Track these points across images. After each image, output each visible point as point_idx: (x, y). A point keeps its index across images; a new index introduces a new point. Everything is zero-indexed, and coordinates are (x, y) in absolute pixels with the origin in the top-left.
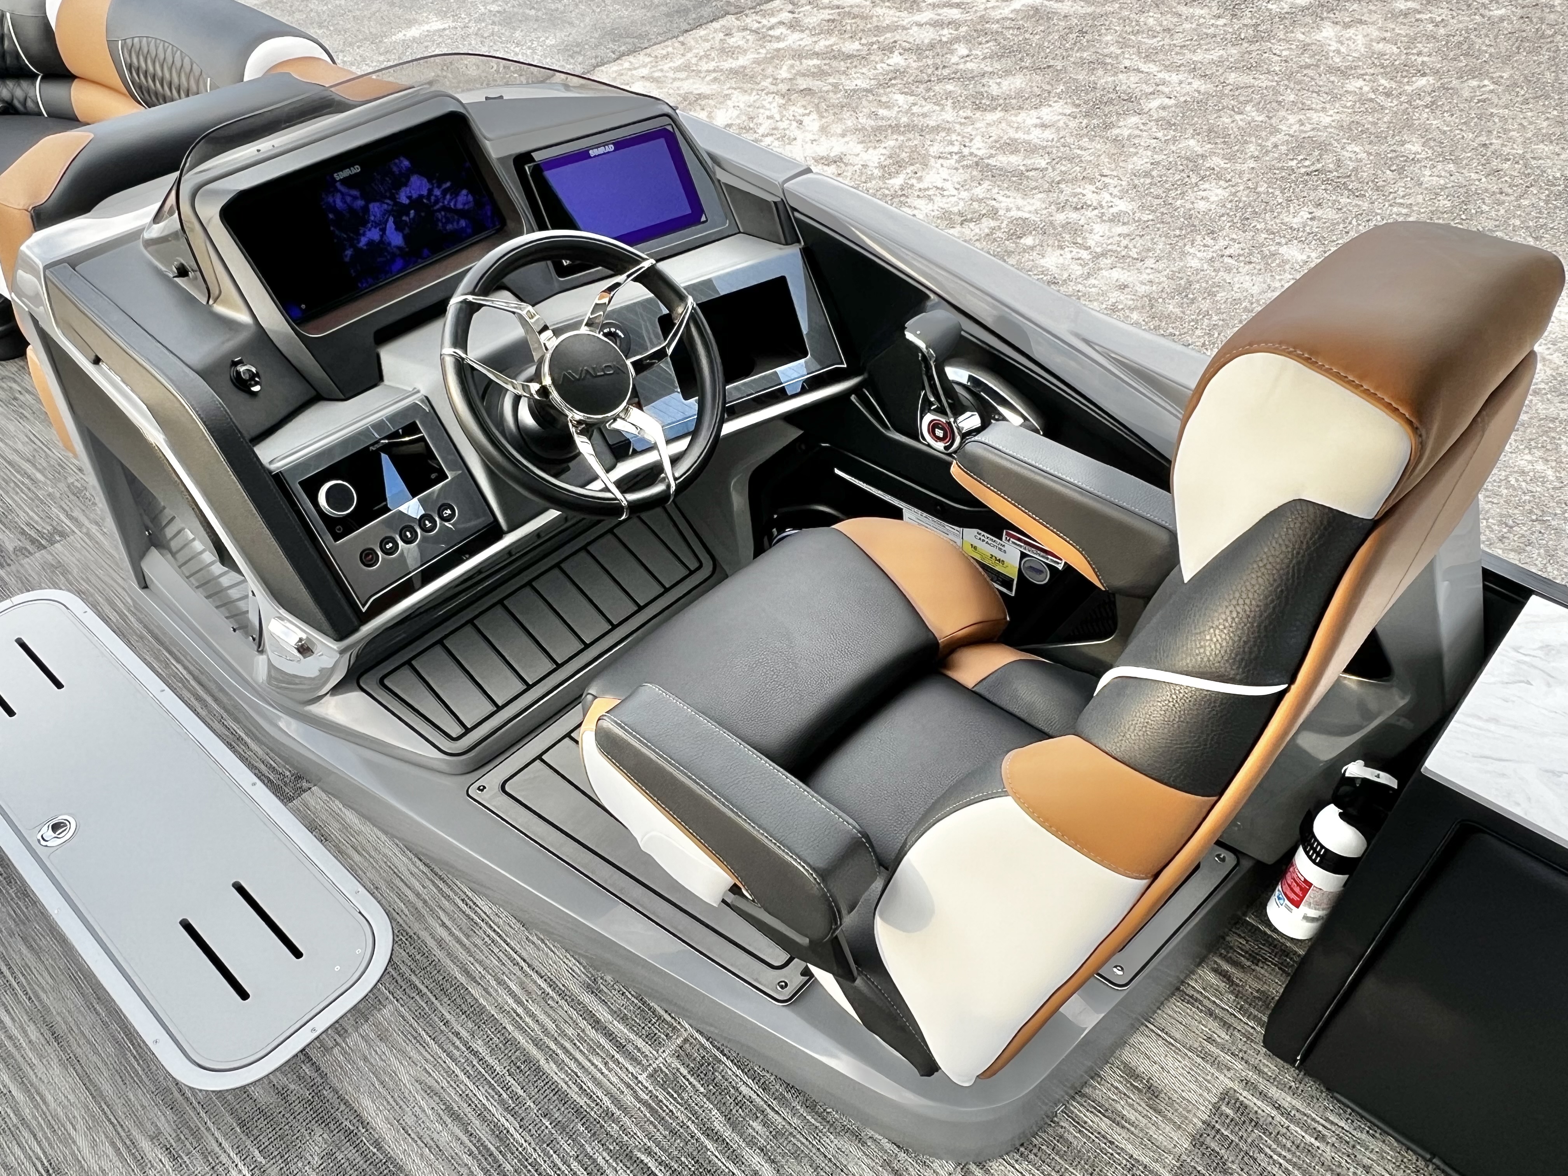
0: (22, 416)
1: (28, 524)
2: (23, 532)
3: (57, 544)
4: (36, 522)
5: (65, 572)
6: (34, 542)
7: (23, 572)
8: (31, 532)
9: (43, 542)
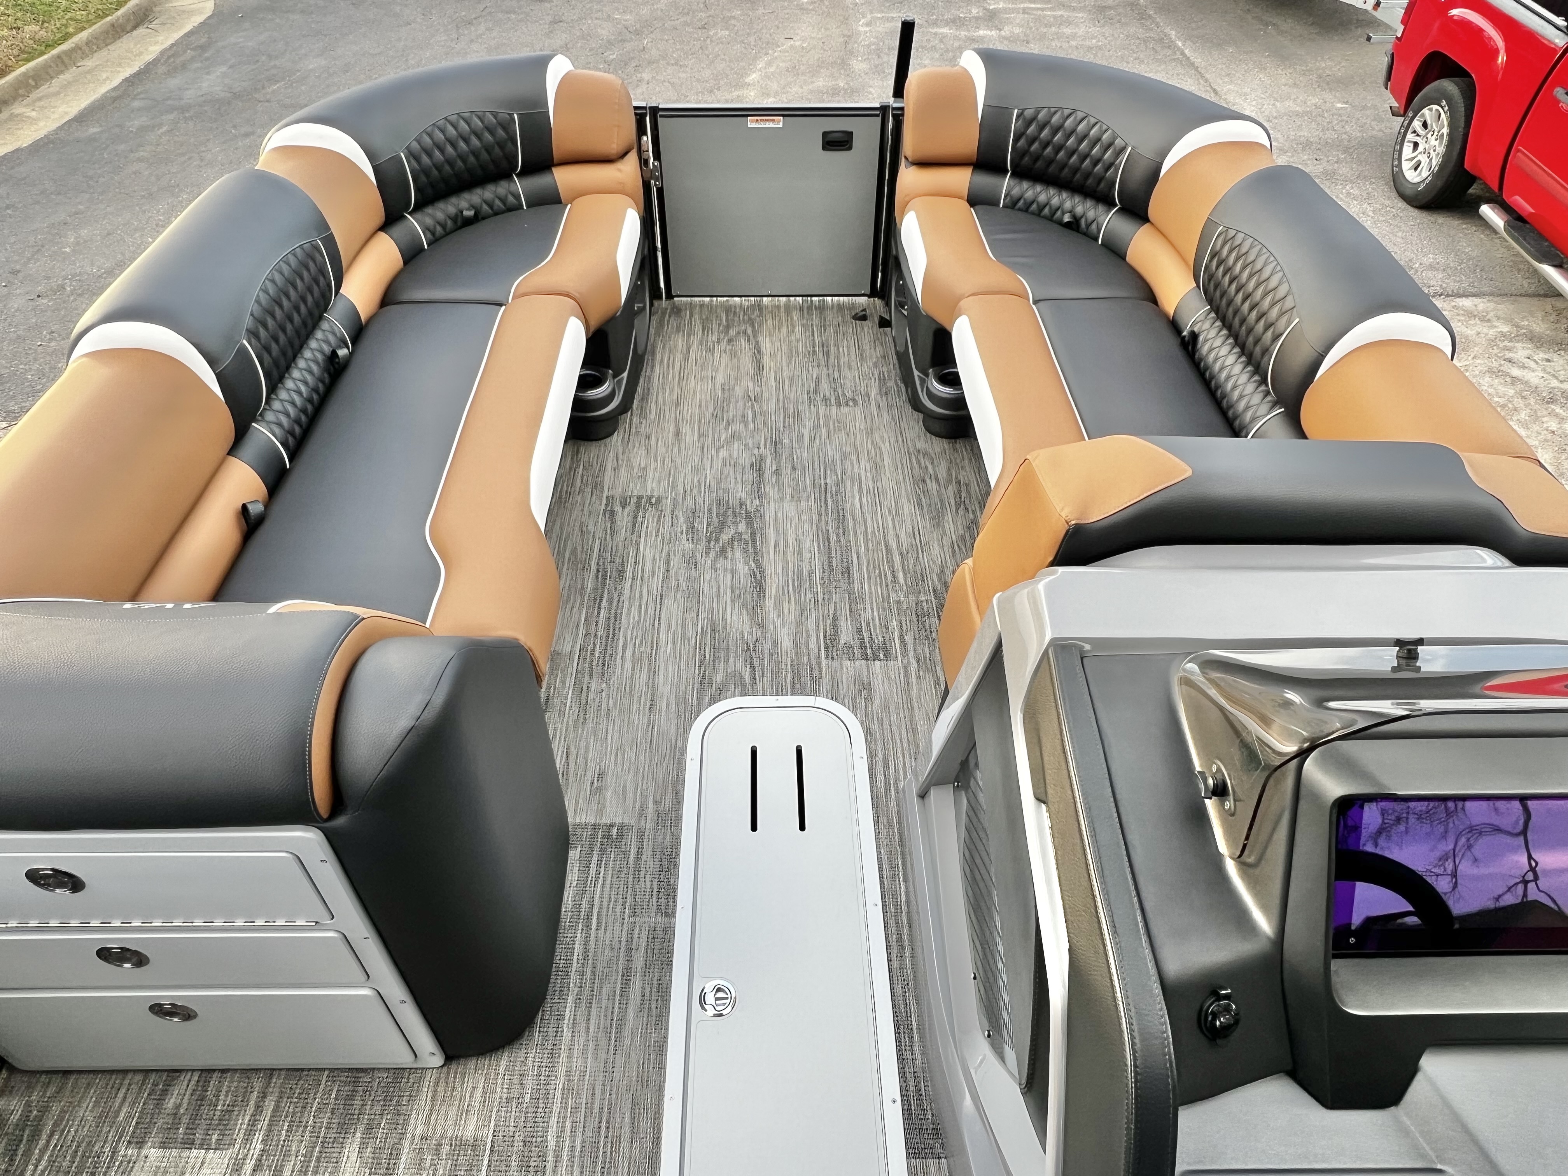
0: (920, 504)
1: (868, 624)
2: (860, 631)
3: (877, 662)
4: (874, 625)
5: (869, 699)
6: (862, 646)
7: (839, 674)
8: (866, 635)
9: (869, 651)
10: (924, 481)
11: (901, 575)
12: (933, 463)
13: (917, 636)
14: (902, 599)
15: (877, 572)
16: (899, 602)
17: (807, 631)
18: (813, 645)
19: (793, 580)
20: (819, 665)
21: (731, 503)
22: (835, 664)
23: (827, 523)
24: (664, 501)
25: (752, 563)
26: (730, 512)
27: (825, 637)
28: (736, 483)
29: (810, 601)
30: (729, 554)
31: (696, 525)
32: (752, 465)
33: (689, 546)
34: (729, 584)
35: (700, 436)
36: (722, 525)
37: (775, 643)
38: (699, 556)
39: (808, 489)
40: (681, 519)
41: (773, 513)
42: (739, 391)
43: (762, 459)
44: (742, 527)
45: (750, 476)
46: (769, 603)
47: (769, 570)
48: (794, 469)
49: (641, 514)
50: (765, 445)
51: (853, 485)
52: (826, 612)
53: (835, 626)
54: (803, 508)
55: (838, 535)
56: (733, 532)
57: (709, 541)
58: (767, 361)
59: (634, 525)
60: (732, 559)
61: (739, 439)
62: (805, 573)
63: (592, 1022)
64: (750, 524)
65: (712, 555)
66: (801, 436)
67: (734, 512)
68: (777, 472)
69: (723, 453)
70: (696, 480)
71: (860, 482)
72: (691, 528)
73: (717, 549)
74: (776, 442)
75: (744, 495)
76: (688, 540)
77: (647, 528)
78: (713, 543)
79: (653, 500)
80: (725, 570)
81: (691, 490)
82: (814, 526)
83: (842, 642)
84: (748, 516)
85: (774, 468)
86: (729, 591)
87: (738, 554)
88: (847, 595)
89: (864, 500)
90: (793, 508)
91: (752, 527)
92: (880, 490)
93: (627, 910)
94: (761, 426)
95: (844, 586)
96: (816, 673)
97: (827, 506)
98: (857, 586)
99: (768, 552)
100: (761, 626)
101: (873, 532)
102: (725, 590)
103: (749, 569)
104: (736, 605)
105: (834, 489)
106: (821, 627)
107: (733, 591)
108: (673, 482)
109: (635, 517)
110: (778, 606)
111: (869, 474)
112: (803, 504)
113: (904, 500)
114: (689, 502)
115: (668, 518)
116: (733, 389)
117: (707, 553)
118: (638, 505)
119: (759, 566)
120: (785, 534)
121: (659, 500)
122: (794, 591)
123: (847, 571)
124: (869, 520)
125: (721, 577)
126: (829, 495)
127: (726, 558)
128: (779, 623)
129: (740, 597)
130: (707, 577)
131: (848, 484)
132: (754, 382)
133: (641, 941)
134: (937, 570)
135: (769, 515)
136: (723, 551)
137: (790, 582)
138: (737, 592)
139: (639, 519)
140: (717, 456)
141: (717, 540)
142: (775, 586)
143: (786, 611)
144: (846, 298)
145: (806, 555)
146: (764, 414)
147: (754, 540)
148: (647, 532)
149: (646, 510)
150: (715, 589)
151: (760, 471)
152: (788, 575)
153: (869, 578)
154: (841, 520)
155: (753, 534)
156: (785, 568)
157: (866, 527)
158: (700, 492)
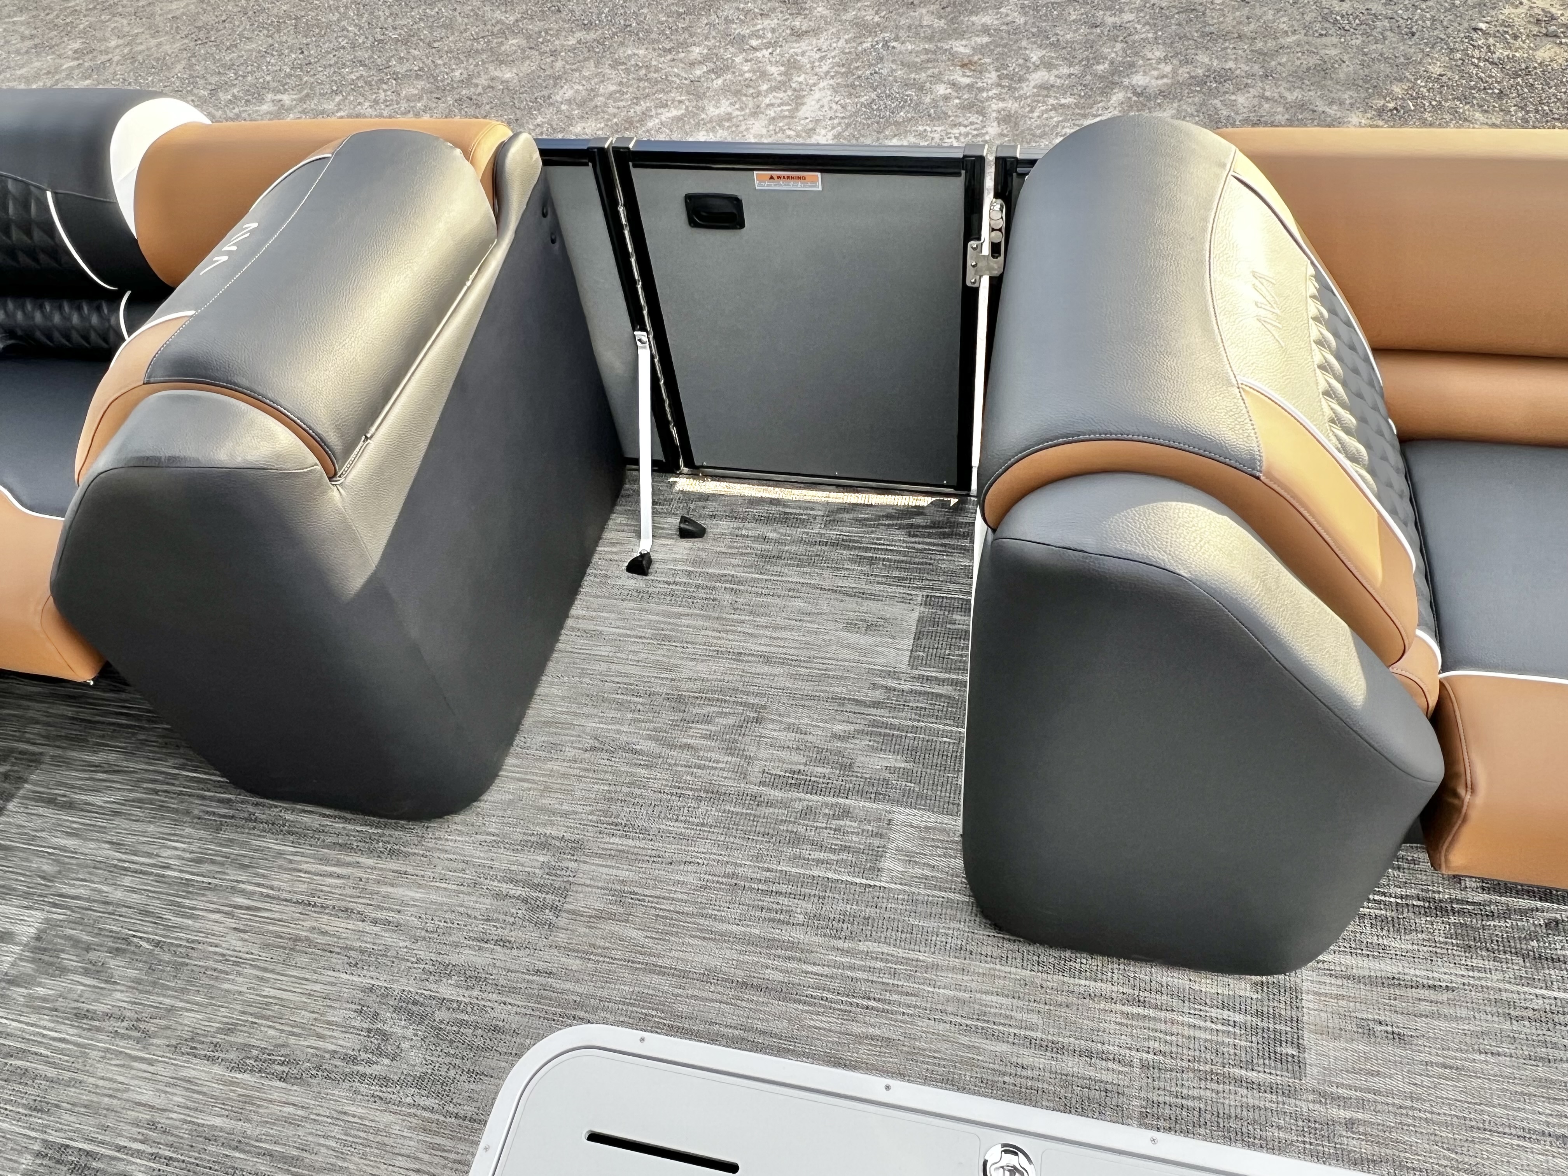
63: (995, 998)
93: (1151, 1056)
133: (1105, 1073)
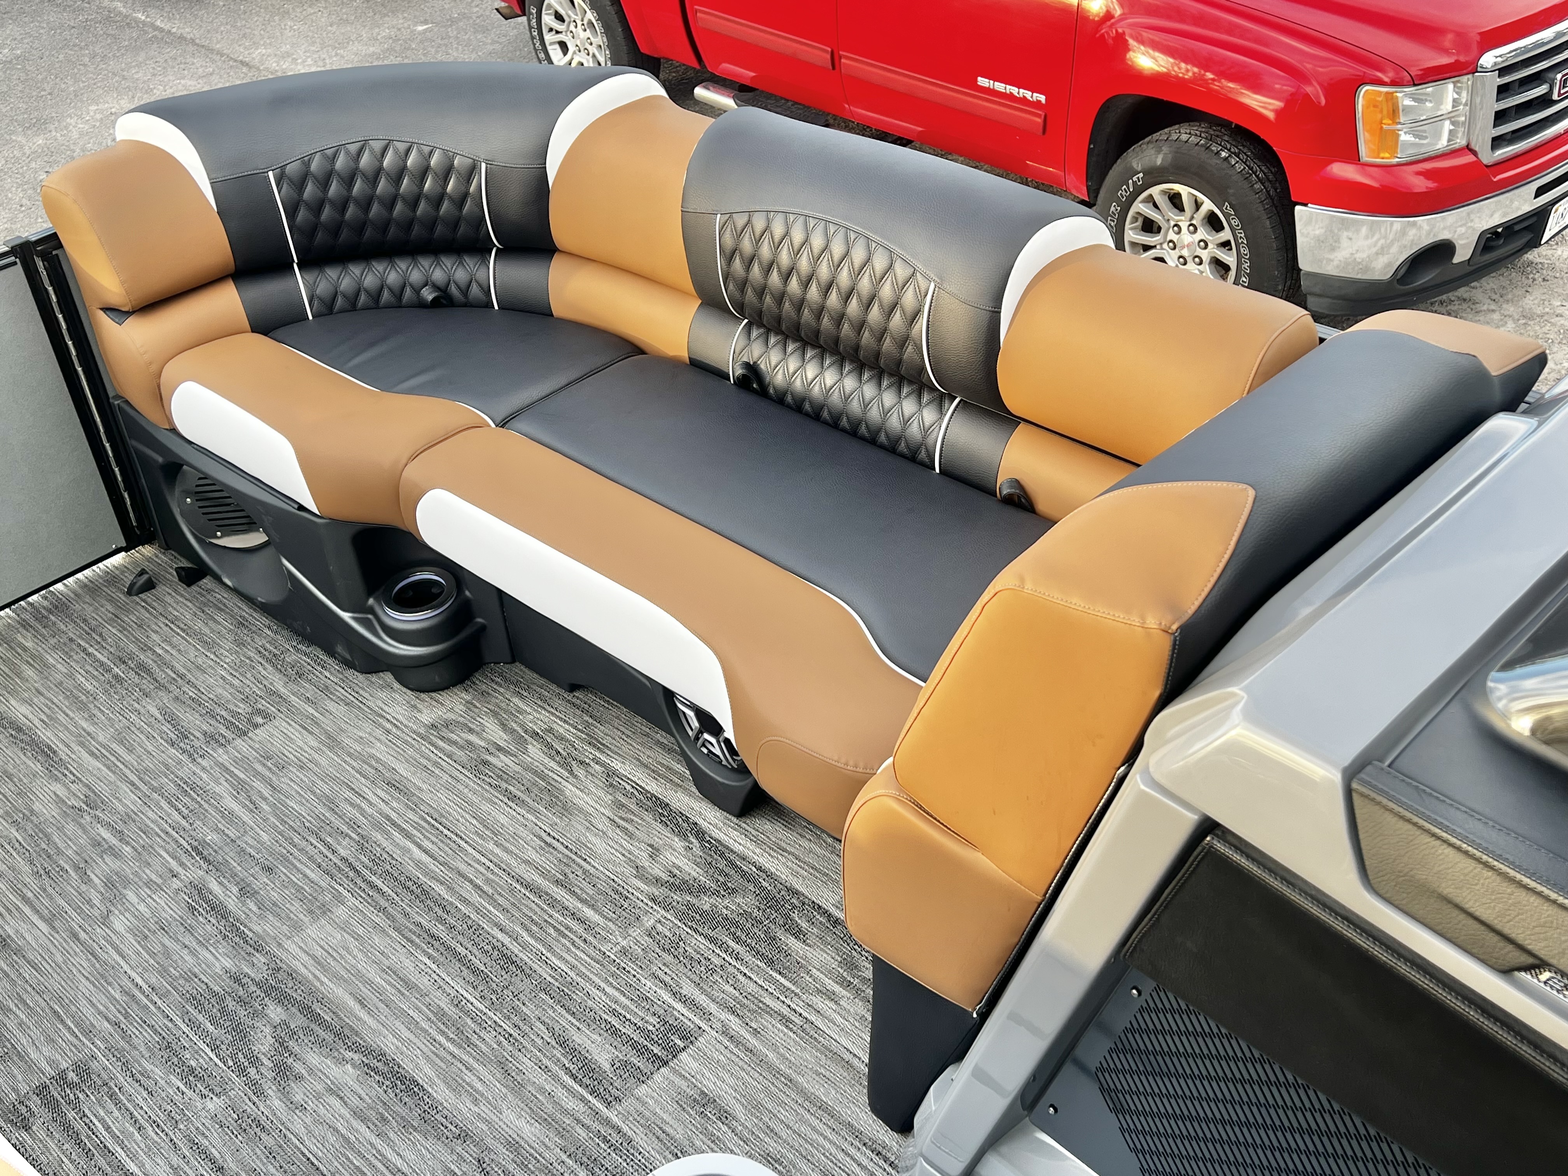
0: (513, 798)
1: (614, 1012)
2: (615, 1032)
3: (683, 1056)
4: (625, 1007)
5: (725, 1116)
6: (641, 1051)
7: (647, 1114)
8: (628, 1030)
9: (656, 1050)
10: (485, 763)
11: (589, 913)
12: (471, 730)
13: (697, 980)
14: (624, 943)
15: (552, 931)
16: (624, 952)
17: (542, 1090)
18: (571, 1104)
19: (443, 1033)
20: (608, 1122)
21: (216, 989)
22: (628, 1104)
23: (406, 915)
24: (94, 1065)
25: (349, 1055)
26: (231, 1004)
27: (575, 1079)
28: (193, 953)
29: (499, 1044)
30: (299, 1067)
31: (193, 1063)
32: (192, 909)
33: (214, 1104)
34: (345, 1112)
35: (49, 922)
36: (240, 1033)
37: (513, 1146)
38: (250, 1108)
39: (322, 884)
40: (158, 1072)
41: (305, 958)
42: (45, 809)
43: (200, 890)
44: (276, 1013)
45: (208, 926)
46: (441, 1093)
47: (389, 1044)
48: (269, 870)
49: (71, 1114)
50: (182, 864)
51: (387, 833)
52: (539, 1042)
53: (573, 1052)
54: (344, 917)
55: (442, 921)
56: (268, 1030)
57: (242, 1071)
58: (46, 735)
59: (79, 1143)
60: (311, 1071)
61: (126, 883)
62: (451, 1011)
64: (283, 999)
65: (271, 1090)
66: (229, 816)
67: (240, 1001)
68: (246, 891)
69: (119, 923)
70: (118, 996)
71: (394, 824)
72: (190, 1075)
73: (270, 1075)
74: (195, 849)
75: (228, 963)
76: (204, 1096)
77: (108, 1128)
78: (252, 1071)
79: (72, 1076)
80: (318, 1097)
81: (126, 1016)
82: (391, 932)
83: (606, 1066)
84: (269, 990)
85: (235, 890)
86: (356, 1124)
87: (314, 1058)
88: (544, 996)
89: (426, 844)
90: (329, 928)
91: (294, 1002)
92: (436, 816)
94: (144, 840)
95: (522, 984)
96: (615, 1138)
97: (379, 890)
98: (545, 972)
99: (359, 1019)
100: (464, 1136)
101: (488, 881)
102: (351, 1129)
103: (354, 1066)
104: (391, 1135)
105: (366, 860)
106: (555, 1068)
107: (364, 1120)
108: (77, 1025)
109: (67, 1127)
110: (457, 1087)
111: (395, 804)
112: (341, 912)
113: (486, 807)
114: (142, 1037)
115: (130, 1087)
116: (32, 811)
117: (260, 1093)
118: (52, 1105)
119: (367, 1051)
120: (359, 975)
121: (83, 1070)
122: (460, 1047)
123: (508, 961)
124: (462, 867)
125: (322, 1111)
126: (366, 872)
127: (299, 1078)
128: (484, 1110)
129: (384, 1119)
130: (298, 1127)
131: (378, 837)
132: (57, 779)
134: (629, 871)
135: (303, 966)
136: (283, 1072)
137: (442, 1039)
138: (372, 1114)
139: (79, 1126)
140: (115, 932)
141: (254, 1061)
142: (422, 1062)
143: (479, 1085)
144: (87, 572)
145: (424, 982)
146: (127, 818)
147: (316, 1018)
148: (114, 1136)
149: (75, 1105)
150: (332, 1139)
151: (218, 910)
152: (425, 1031)
153: (550, 949)
154: (423, 895)
155: (306, 1010)
156: (412, 1025)
157: (471, 881)
158: (146, 1007)
